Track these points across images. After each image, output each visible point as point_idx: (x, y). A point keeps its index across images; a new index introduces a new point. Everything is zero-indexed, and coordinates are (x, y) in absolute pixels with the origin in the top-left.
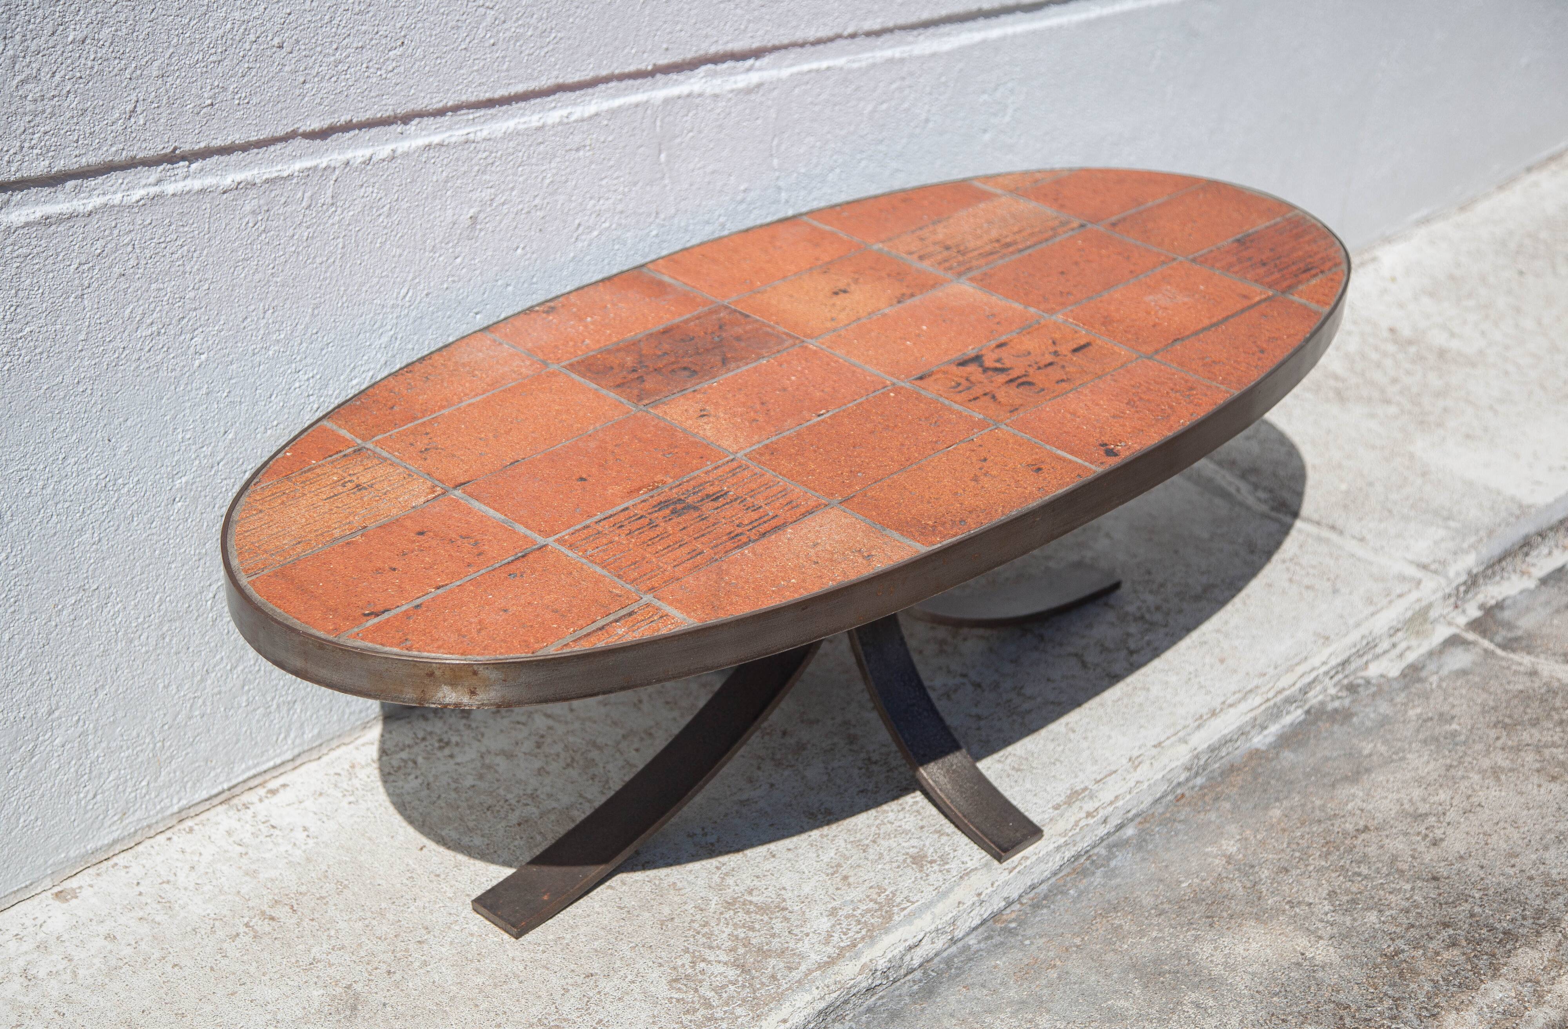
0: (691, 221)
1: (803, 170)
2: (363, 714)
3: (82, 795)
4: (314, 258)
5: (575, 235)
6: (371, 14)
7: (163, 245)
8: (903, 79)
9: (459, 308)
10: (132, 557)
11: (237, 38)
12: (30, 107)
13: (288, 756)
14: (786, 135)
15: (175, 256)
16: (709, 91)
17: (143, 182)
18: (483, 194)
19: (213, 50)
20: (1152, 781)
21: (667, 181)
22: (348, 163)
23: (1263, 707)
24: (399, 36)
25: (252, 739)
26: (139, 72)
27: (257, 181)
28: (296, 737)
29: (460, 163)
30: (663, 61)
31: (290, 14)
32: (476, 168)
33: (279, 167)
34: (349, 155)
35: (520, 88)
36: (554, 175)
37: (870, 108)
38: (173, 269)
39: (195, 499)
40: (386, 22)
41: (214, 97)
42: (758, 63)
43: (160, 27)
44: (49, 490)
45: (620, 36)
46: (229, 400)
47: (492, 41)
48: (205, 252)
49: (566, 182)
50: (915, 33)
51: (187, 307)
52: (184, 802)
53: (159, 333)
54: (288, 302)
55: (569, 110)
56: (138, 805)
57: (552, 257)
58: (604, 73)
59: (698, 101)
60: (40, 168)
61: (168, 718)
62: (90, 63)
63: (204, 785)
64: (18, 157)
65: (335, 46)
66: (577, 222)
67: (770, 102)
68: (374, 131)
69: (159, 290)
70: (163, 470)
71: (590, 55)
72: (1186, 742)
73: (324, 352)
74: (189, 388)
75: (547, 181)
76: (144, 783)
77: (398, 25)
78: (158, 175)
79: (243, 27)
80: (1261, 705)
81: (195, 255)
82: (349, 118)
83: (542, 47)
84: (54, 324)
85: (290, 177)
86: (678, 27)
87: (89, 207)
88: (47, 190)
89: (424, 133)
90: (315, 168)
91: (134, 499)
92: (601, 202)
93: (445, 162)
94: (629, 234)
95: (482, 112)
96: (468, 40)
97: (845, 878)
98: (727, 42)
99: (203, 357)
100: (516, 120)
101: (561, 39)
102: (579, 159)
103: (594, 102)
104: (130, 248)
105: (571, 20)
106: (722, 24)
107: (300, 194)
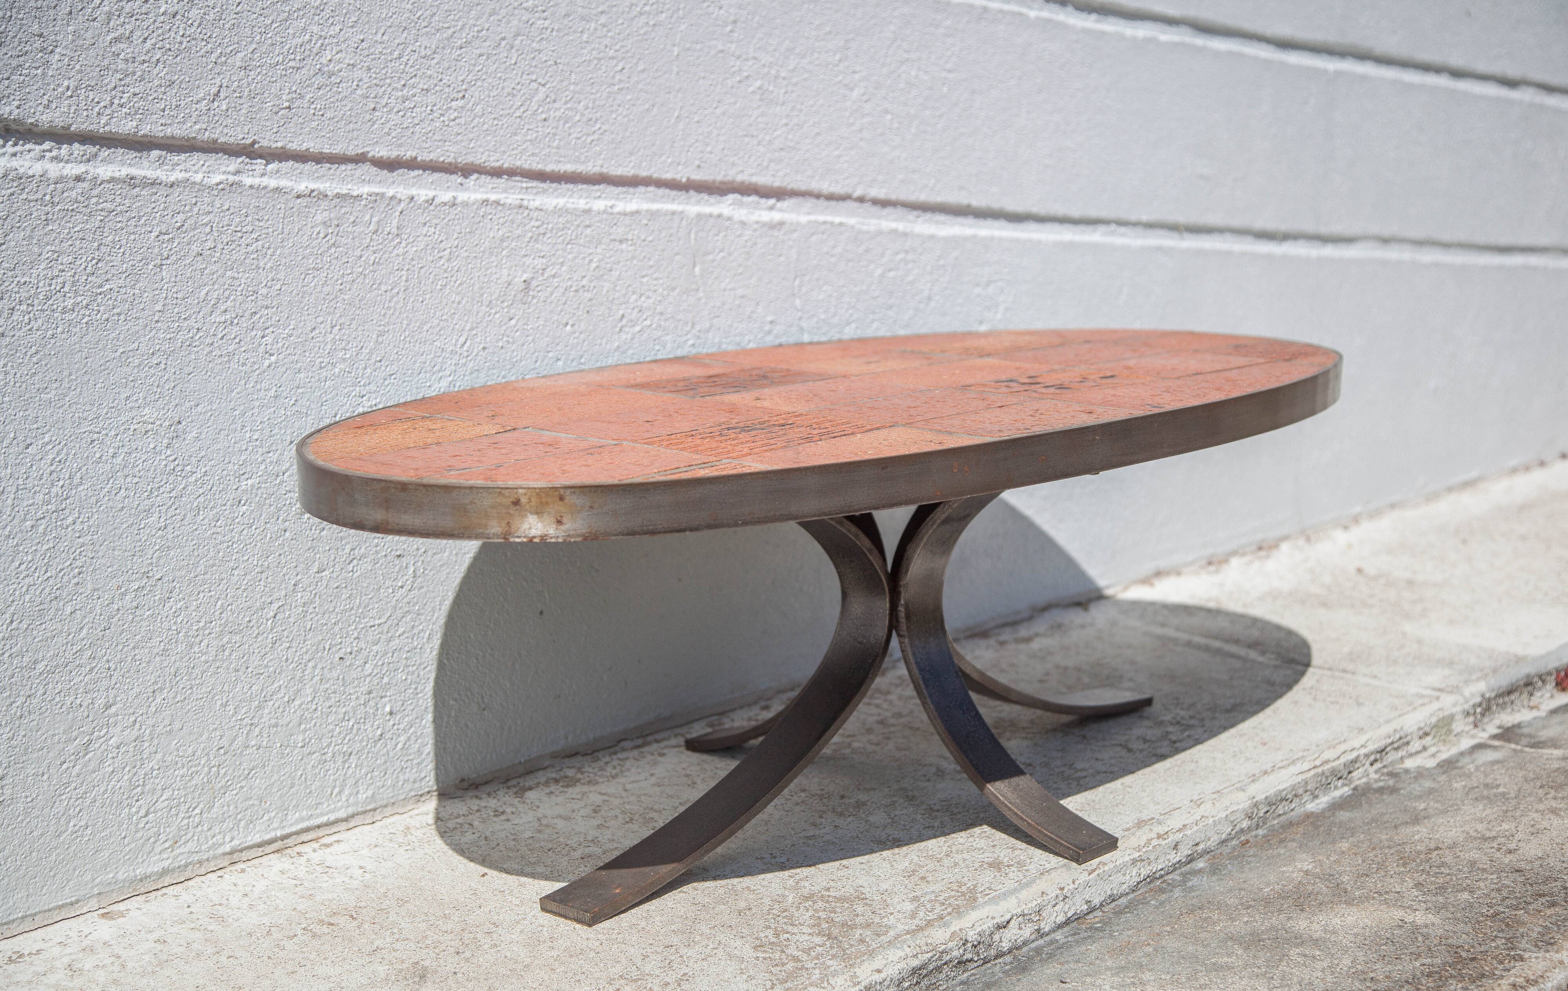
0: (724, 340)
1: (822, 317)
2: (417, 785)
3: (134, 810)
4: (380, 284)
5: (620, 325)
6: (435, 61)
7: (239, 234)
8: (907, 252)
9: (513, 371)
10: (196, 553)
11: (315, 50)
12: (121, 66)
13: (342, 814)
14: (807, 278)
15: (250, 249)
16: (736, 217)
17: (223, 169)
18: (536, 262)
19: (292, 57)
20: (1216, 818)
21: (701, 294)
22: (412, 198)
23: (1312, 772)
24: (459, 89)
25: (307, 787)
26: (223, 59)
27: (329, 193)
28: (350, 795)
29: (515, 225)
30: (697, 176)
31: (363, 41)
32: (530, 235)
33: (349, 186)
34: (414, 191)
35: (568, 168)
36: (600, 261)
37: (879, 271)
38: (247, 261)
39: (260, 506)
40: (449, 72)
41: (290, 101)
42: (779, 205)
43: (244, 21)
44: (119, 460)
45: (658, 143)
46: (295, 408)
47: (544, 116)
48: (278, 252)
49: (611, 270)
50: (915, 213)
51: (260, 303)
52: (236, 842)
53: (232, 322)
54: (354, 322)
55: (612, 202)
56: (190, 835)
57: (599, 341)
58: (644, 173)
59: (727, 223)
60: (126, 127)
61: (225, 742)
62: (179, 39)
63: (258, 828)
64: (108, 111)
65: (403, 82)
66: (621, 312)
67: (791, 243)
68: (437, 176)
69: (234, 278)
70: (230, 466)
71: (631, 154)
72: (1244, 791)
73: (387, 382)
74: (258, 387)
75: (594, 265)
76: (197, 811)
77: (461, 78)
78: (237, 166)
79: (320, 42)
80: (1310, 770)
81: (269, 252)
82: (414, 154)
83: (588, 135)
84: (133, 287)
85: (359, 197)
86: (709, 149)
87: (172, 179)
88: (133, 154)
89: (482, 190)
90: (383, 195)
91: (201, 491)
92: (643, 299)
93: (501, 221)
94: (668, 338)
95: (534, 184)
96: (522, 109)
97: (923, 878)
98: (752, 175)
99: (273, 358)
100: (565, 199)
101: (605, 131)
102: (622, 251)
103: (635, 201)
104: (208, 230)
105: (614, 116)
106: (747, 156)
107: (367, 217)
